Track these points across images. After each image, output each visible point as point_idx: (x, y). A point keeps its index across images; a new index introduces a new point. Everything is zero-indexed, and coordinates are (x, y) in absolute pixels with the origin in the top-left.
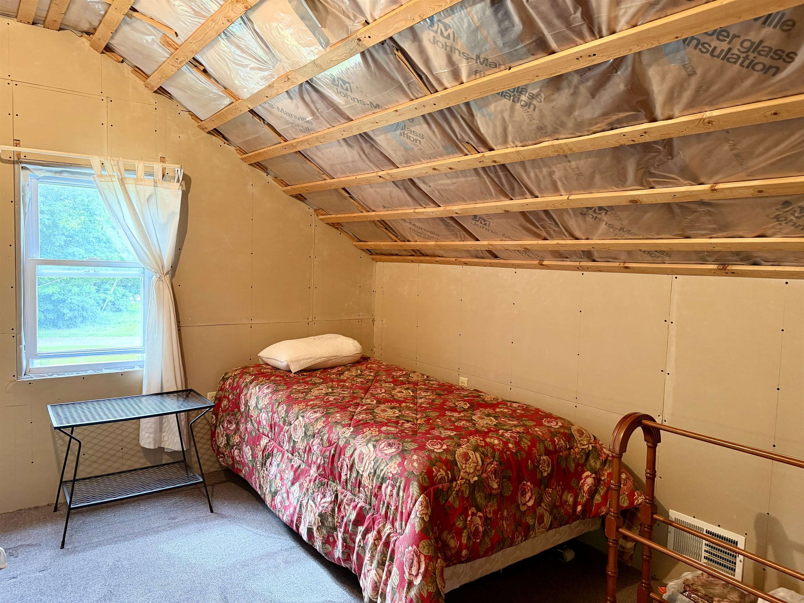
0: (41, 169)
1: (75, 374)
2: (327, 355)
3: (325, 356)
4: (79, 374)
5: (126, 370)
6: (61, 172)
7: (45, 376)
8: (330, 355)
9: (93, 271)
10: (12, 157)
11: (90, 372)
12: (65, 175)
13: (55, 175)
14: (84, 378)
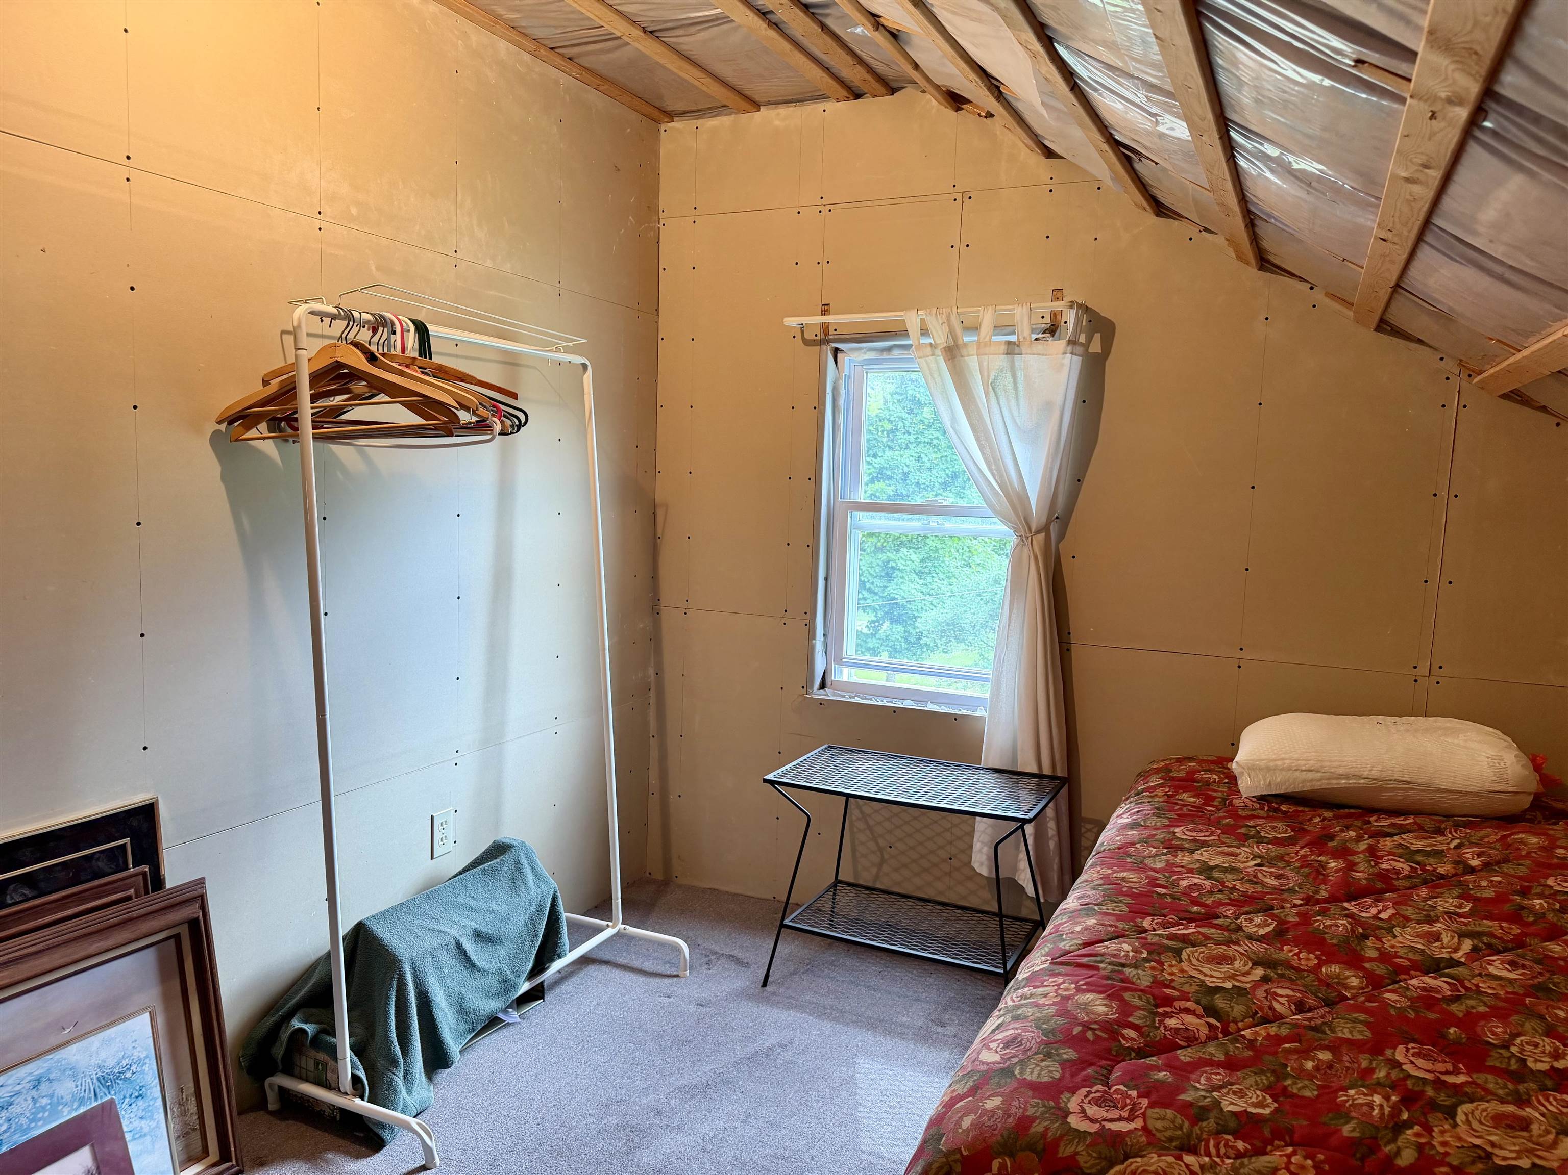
0: (860, 349)
1: (884, 703)
2: (1375, 773)
3: (1365, 774)
4: (892, 702)
5: (964, 712)
6: (889, 349)
7: (844, 697)
8: (1386, 775)
9: (936, 524)
10: (819, 335)
11: (908, 704)
12: (896, 353)
13: (882, 356)
14: (895, 712)
